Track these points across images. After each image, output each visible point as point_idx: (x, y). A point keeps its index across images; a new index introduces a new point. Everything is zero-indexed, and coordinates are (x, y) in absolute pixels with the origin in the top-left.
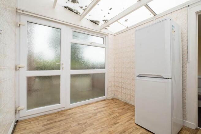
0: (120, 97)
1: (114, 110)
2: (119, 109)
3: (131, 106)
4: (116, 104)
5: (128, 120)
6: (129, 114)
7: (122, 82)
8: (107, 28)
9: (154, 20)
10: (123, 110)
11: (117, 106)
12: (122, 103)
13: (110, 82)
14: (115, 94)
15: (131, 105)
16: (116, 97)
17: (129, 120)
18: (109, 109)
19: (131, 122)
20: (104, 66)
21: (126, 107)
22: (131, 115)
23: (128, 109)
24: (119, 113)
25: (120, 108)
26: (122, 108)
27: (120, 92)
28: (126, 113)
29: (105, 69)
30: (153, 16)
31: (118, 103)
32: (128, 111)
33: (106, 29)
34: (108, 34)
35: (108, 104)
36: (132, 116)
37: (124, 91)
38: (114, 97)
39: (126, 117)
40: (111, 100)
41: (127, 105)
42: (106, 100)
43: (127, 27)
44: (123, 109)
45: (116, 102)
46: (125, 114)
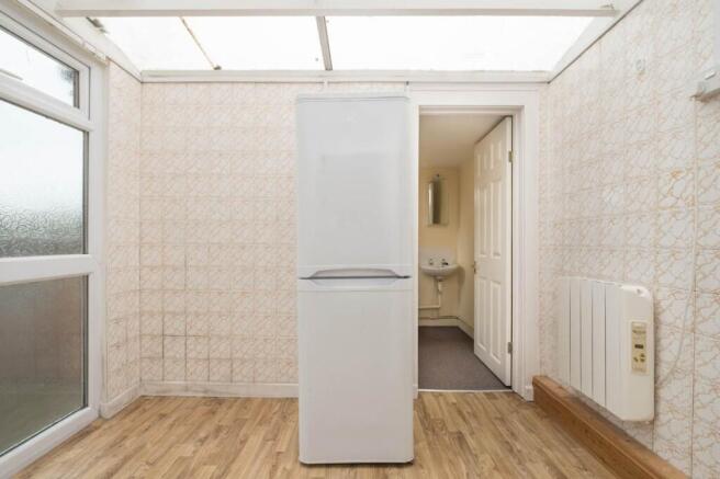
0: (175, 384)
1: (182, 460)
2: (202, 441)
3: (239, 401)
4: (169, 421)
5: (268, 467)
6: (255, 441)
7: (185, 313)
8: (102, 20)
9: (326, 84)
10: (222, 435)
11: (182, 429)
12: (194, 409)
13: (117, 321)
14: (145, 377)
15: (237, 399)
16: (151, 391)
17: (275, 467)
18: (152, 464)
19: (284, 469)
20: (78, 236)
21: (225, 416)
22: (265, 440)
23: (239, 423)
24: (212, 459)
25: (202, 435)
26: (209, 428)
27: (175, 360)
28: (243, 442)
29: (85, 252)
30: (323, 68)
31: (174, 417)
32: (244, 430)
33: (95, 24)
34: (109, 59)
35: (128, 443)
36: (270, 443)
37: (199, 348)
38: (143, 393)
39: (255, 460)
40: (133, 416)
41: (224, 408)
42: (97, 428)
43: (218, 68)
44: (219, 430)
45: (163, 412)
46: (240, 450)
